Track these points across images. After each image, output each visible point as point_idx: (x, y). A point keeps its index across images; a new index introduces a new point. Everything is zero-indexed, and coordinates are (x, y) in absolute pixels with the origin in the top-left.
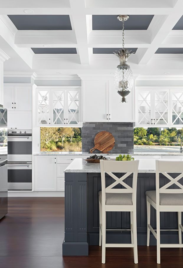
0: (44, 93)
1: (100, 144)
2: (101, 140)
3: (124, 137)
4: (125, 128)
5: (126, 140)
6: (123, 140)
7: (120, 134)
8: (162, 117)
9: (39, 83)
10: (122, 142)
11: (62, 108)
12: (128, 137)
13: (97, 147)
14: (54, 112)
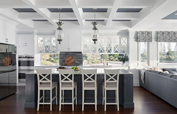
0: (41, 39)
1: (67, 61)
2: (68, 60)
3: (78, 58)
4: (79, 54)
5: (79, 60)
6: (78, 60)
7: (76, 57)
8: (94, 49)
9: (39, 34)
10: (77, 61)
11: (49, 45)
12: (80, 58)
13: (66, 63)
14: (45, 47)
